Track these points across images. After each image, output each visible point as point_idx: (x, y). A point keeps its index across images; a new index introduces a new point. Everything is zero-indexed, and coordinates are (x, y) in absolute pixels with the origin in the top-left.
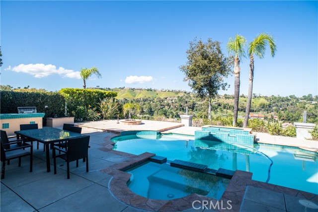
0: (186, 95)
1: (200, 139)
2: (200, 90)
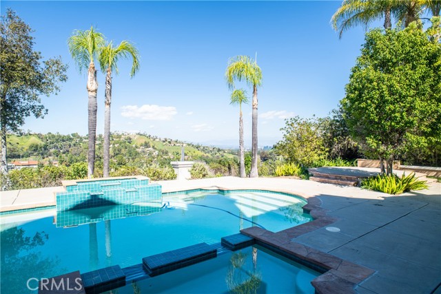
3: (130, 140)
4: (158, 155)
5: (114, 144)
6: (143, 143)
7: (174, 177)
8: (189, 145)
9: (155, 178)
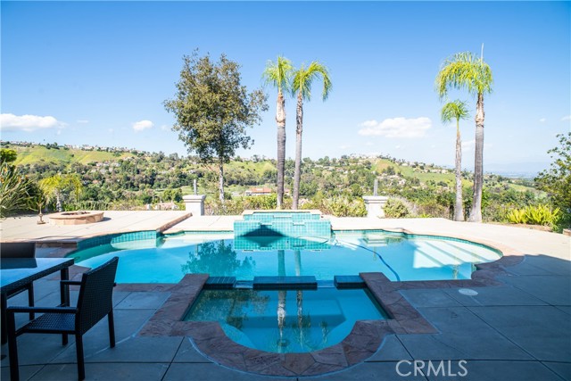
0: (136, 157)
1: (244, 236)
2: (202, 148)
3: (368, 165)
4: (405, 185)
5: (349, 170)
6: (386, 169)
7: (363, 214)
8: (450, 171)
9: (342, 213)
